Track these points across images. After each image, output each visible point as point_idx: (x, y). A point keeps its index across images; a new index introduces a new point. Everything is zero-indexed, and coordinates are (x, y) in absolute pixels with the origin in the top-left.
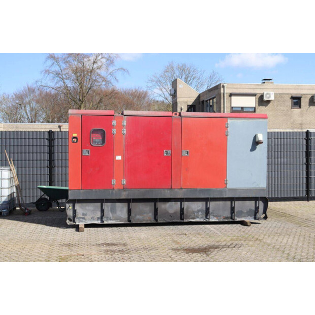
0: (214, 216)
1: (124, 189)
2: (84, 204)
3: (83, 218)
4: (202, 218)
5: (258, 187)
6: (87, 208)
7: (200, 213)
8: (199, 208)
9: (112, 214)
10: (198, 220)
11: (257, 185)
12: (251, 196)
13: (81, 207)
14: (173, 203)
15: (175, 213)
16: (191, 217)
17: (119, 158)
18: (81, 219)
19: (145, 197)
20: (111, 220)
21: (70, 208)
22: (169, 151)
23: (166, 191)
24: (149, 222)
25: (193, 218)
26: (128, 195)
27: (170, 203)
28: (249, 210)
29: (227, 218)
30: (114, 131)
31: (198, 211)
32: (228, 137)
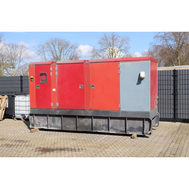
0: (113, 129)
1: (58, 109)
2: (39, 117)
3: (39, 125)
4: (105, 130)
5: (143, 111)
6: (40, 119)
7: (104, 127)
8: (104, 123)
9: (53, 123)
10: (103, 131)
11: (143, 109)
12: (138, 117)
13: (37, 119)
14: (87, 119)
15: (89, 126)
16: (99, 129)
17: (54, 90)
18: (38, 126)
19: (69, 114)
20: (53, 127)
21: (32, 118)
22: (82, 85)
23: (81, 111)
24: (73, 130)
25: (100, 130)
26: (60, 113)
27: (85, 119)
28: (138, 127)
29: (122, 131)
30: (51, 74)
31: (103, 125)
32: (120, 75)
